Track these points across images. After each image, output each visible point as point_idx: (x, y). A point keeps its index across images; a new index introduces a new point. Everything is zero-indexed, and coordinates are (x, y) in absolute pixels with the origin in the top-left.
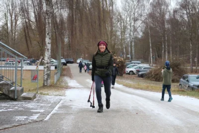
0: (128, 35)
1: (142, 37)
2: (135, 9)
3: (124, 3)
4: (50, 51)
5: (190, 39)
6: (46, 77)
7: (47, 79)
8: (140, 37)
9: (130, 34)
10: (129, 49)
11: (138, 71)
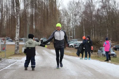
0: (71, 24)
1: (80, 25)
2: (76, 9)
3: (69, 5)
4: (19, 33)
5: (107, 27)
6: (16, 49)
7: (17, 50)
8: (78, 25)
9: (72, 24)
10: (72, 32)
11: (75, 45)
